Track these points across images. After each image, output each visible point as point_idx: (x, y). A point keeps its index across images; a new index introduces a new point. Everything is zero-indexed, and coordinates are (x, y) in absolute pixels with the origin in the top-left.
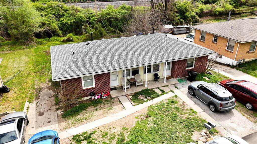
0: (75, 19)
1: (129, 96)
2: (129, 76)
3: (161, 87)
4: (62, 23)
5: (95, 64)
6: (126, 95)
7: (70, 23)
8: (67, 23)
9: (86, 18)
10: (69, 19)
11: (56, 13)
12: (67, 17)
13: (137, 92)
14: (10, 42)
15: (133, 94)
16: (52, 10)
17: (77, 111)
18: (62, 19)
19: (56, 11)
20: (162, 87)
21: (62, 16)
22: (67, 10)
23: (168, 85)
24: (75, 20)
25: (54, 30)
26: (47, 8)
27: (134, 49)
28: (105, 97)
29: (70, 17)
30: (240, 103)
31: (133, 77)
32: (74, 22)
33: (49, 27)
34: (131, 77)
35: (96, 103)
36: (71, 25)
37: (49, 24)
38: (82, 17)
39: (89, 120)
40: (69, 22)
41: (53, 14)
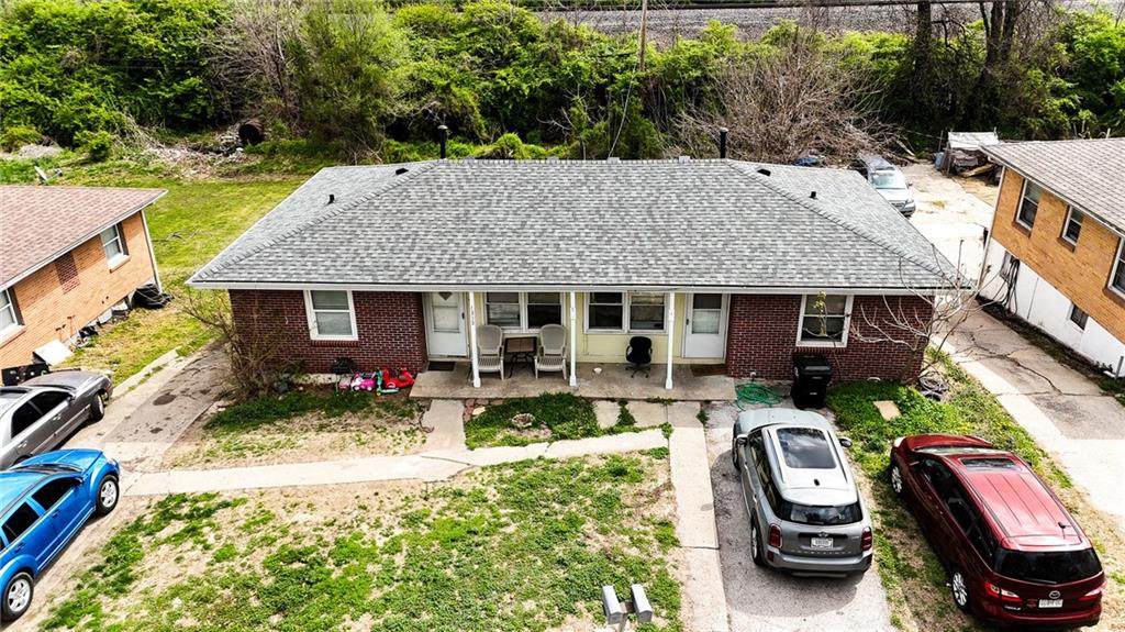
0: (553, 75)
1: (475, 405)
2: (519, 324)
3: (638, 400)
4: (501, 88)
5: (367, 248)
6: (466, 399)
7: (527, 92)
8: (517, 89)
9: (600, 73)
10: (527, 75)
11: (488, 46)
12: (523, 65)
13: (520, 399)
14: (303, 141)
15: (497, 403)
16: (479, 33)
17: (257, 417)
18: (502, 73)
19: (489, 40)
20: (644, 400)
21: (505, 62)
22: (533, 39)
23: (675, 401)
24: (549, 80)
25: (457, 113)
26: (463, 28)
27: (563, 216)
28: (388, 391)
29: (536, 64)
30: (934, 564)
31: (534, 332)
32: (544, 86)
33: (442, 100)
34: (524, 330)
35: (340, 404)
36: (532, 99)
37: (446, 89)
38: (579, 68)
39: (264, 457)
40: (524, 86)
41: (478, 53)
